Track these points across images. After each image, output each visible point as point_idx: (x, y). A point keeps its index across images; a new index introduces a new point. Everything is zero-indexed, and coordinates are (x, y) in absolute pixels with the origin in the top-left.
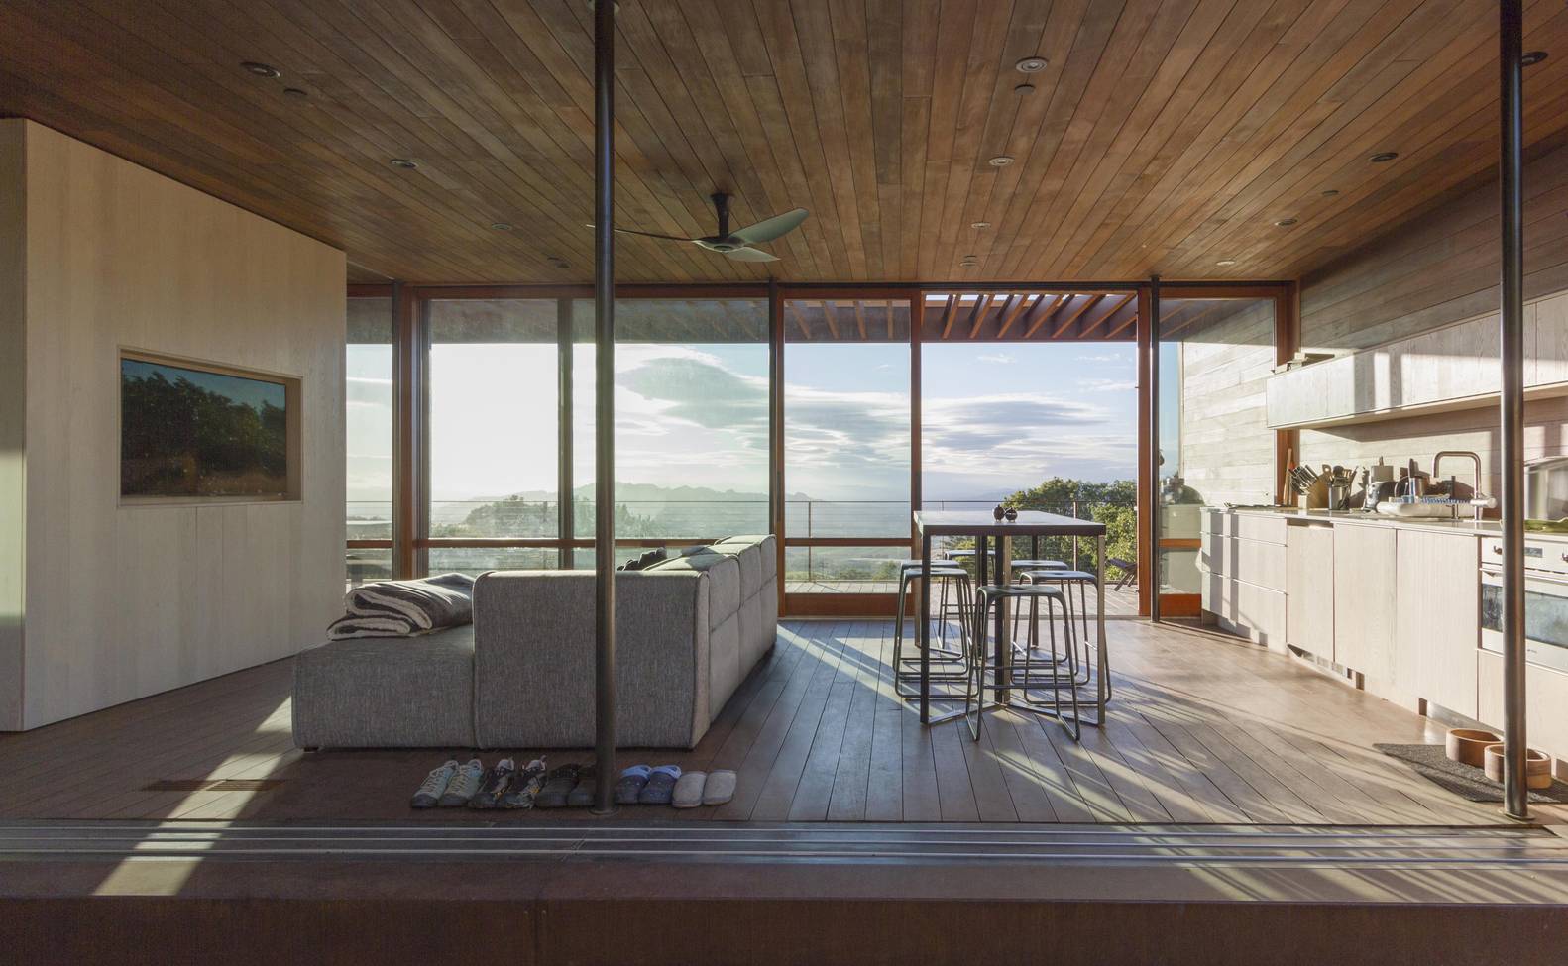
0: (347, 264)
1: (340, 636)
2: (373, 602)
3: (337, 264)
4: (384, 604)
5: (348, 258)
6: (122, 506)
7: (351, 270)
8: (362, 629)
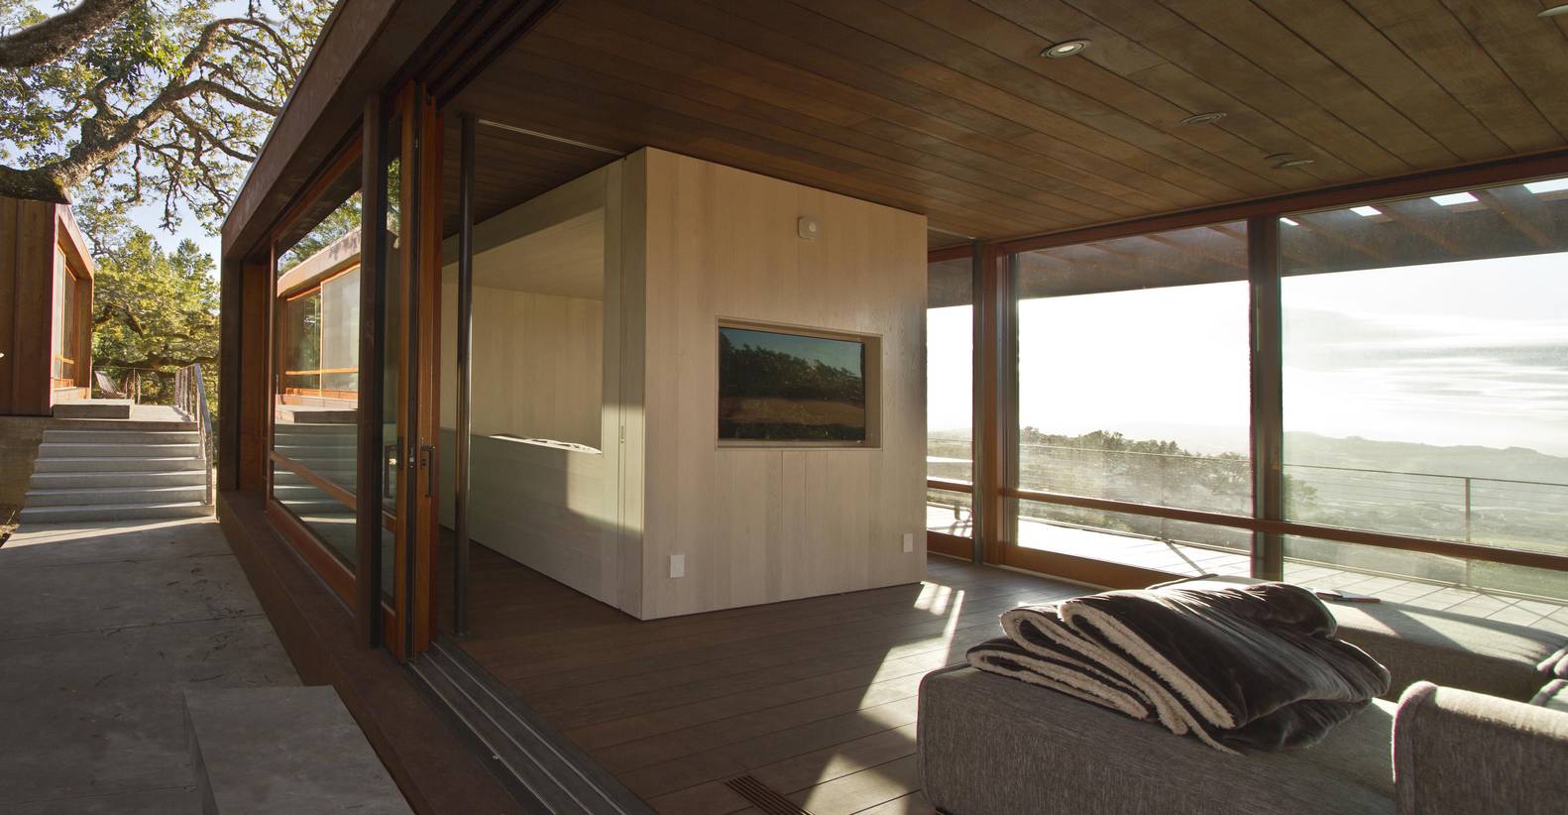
0: (929, 230)
1: (989, 667)
2: (1058, 641)
3: (916, 232)
4: (1085, 653)
5: (929, 225)
6: (719, 447)
7: (931, 235)
8: (1029, 670)
